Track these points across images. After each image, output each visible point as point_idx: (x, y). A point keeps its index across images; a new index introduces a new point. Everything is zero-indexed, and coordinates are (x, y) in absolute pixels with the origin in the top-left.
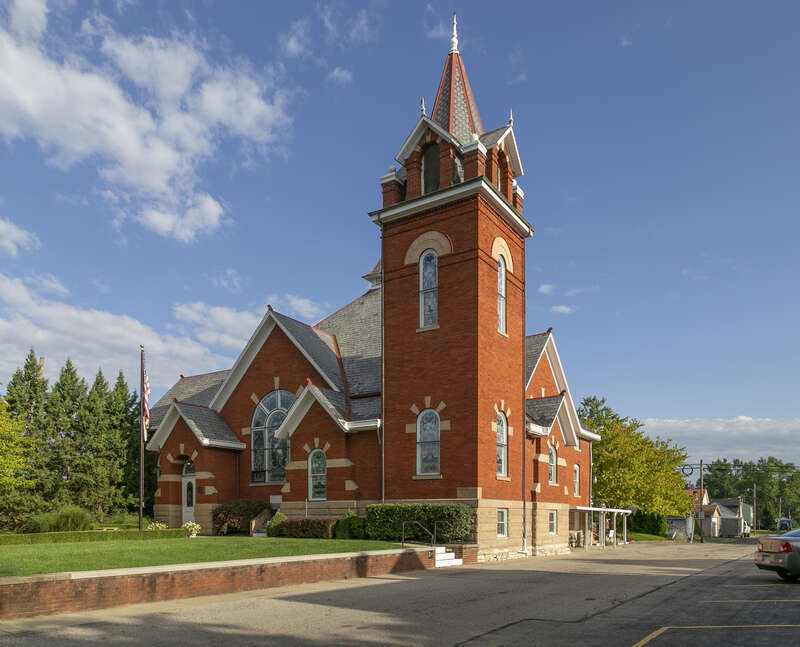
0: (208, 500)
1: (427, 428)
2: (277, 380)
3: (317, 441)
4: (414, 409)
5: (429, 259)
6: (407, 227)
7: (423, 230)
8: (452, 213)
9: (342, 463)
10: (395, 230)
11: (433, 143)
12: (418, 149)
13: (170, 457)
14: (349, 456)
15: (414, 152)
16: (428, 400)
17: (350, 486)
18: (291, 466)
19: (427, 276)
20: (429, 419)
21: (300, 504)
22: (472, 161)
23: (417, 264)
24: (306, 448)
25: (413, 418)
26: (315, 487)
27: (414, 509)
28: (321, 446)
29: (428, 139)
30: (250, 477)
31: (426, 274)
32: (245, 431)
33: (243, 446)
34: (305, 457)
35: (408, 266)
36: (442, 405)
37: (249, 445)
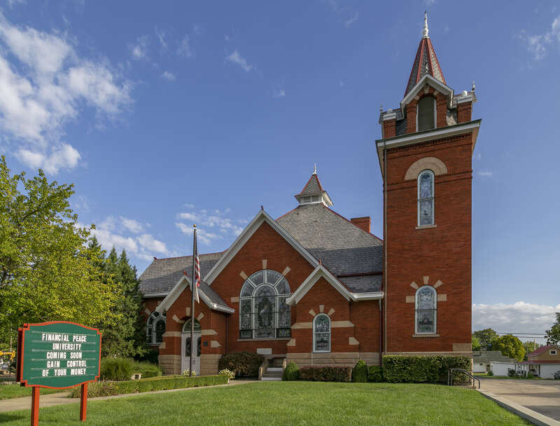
0: (214, 351)
1: (425, 299)
2: (265, 262)
3: (322, 307)
4: (413, 285)
5: (425, 177)
6: (407, 153)
7: (421, 155)
8: (448, 145)
9: (346, 324)
10: (396, 155)
11: (431, 95)
12: (418, 98)
13: (175, 318)
14: (351, 320)
15: (414, 100)
16: (426, 279)
17: (353, 341)
18: (298, 326)
19: (425, 189)
20: (426, 292)
21: (306, 355)
22: (465, 109)
23: (416, 180)
24: (312, 312)
25: (413, 292)
26: (318, 342)
27: (429, 359)
28: (326, 311)
29: (427, 91)
30: (238, 334)
31: (422, 188)
32: (233, 300)
33: (233, 311)
34: (310, 319)
35: (408, 181)
36: (439, 283)
37: (237, 310)
